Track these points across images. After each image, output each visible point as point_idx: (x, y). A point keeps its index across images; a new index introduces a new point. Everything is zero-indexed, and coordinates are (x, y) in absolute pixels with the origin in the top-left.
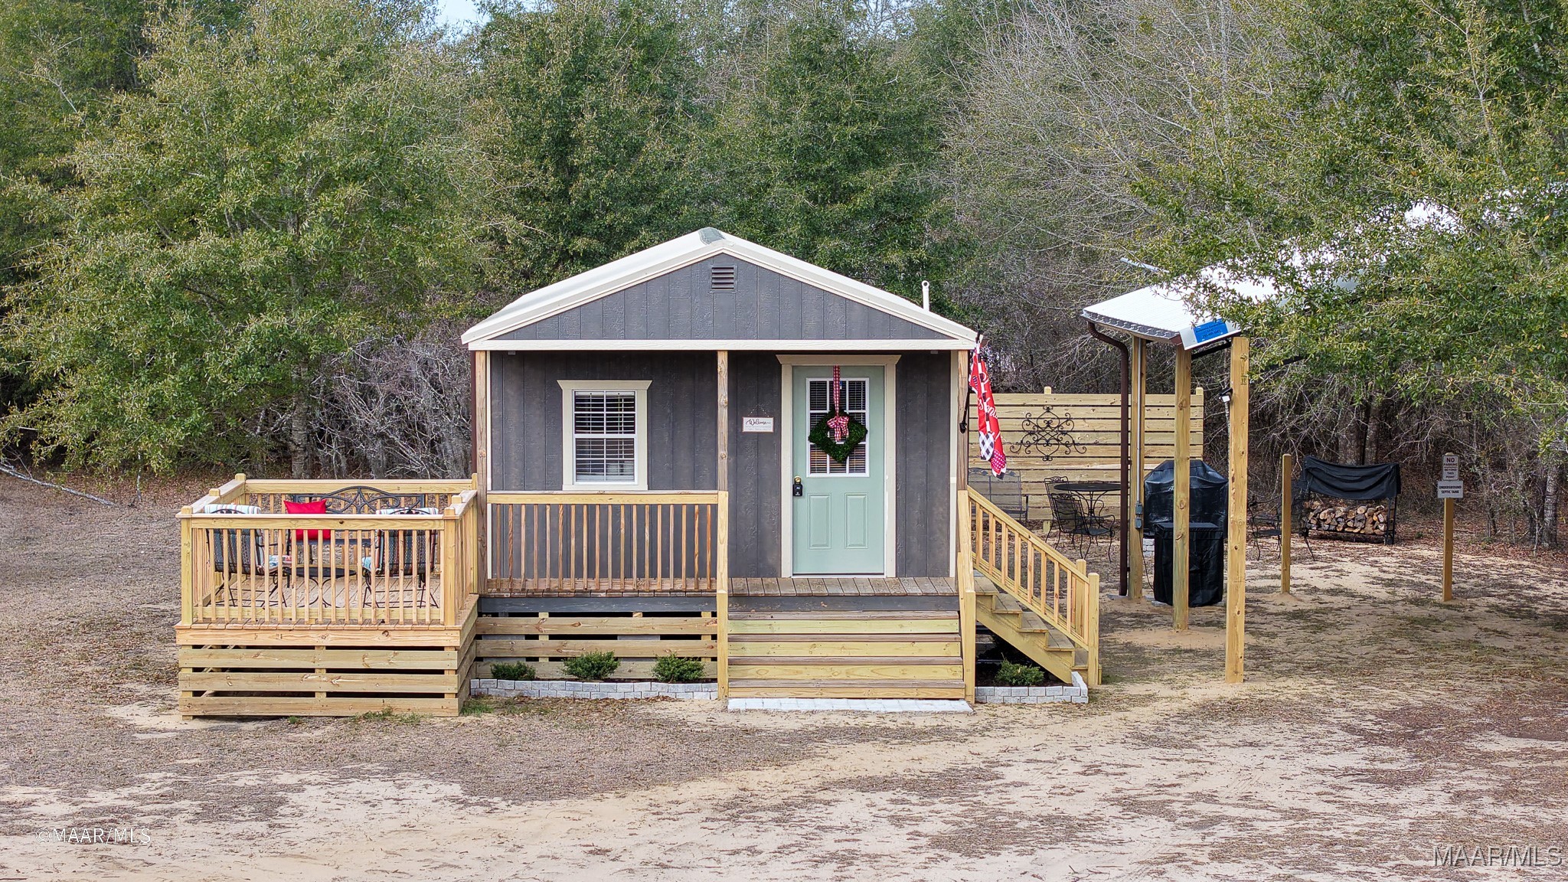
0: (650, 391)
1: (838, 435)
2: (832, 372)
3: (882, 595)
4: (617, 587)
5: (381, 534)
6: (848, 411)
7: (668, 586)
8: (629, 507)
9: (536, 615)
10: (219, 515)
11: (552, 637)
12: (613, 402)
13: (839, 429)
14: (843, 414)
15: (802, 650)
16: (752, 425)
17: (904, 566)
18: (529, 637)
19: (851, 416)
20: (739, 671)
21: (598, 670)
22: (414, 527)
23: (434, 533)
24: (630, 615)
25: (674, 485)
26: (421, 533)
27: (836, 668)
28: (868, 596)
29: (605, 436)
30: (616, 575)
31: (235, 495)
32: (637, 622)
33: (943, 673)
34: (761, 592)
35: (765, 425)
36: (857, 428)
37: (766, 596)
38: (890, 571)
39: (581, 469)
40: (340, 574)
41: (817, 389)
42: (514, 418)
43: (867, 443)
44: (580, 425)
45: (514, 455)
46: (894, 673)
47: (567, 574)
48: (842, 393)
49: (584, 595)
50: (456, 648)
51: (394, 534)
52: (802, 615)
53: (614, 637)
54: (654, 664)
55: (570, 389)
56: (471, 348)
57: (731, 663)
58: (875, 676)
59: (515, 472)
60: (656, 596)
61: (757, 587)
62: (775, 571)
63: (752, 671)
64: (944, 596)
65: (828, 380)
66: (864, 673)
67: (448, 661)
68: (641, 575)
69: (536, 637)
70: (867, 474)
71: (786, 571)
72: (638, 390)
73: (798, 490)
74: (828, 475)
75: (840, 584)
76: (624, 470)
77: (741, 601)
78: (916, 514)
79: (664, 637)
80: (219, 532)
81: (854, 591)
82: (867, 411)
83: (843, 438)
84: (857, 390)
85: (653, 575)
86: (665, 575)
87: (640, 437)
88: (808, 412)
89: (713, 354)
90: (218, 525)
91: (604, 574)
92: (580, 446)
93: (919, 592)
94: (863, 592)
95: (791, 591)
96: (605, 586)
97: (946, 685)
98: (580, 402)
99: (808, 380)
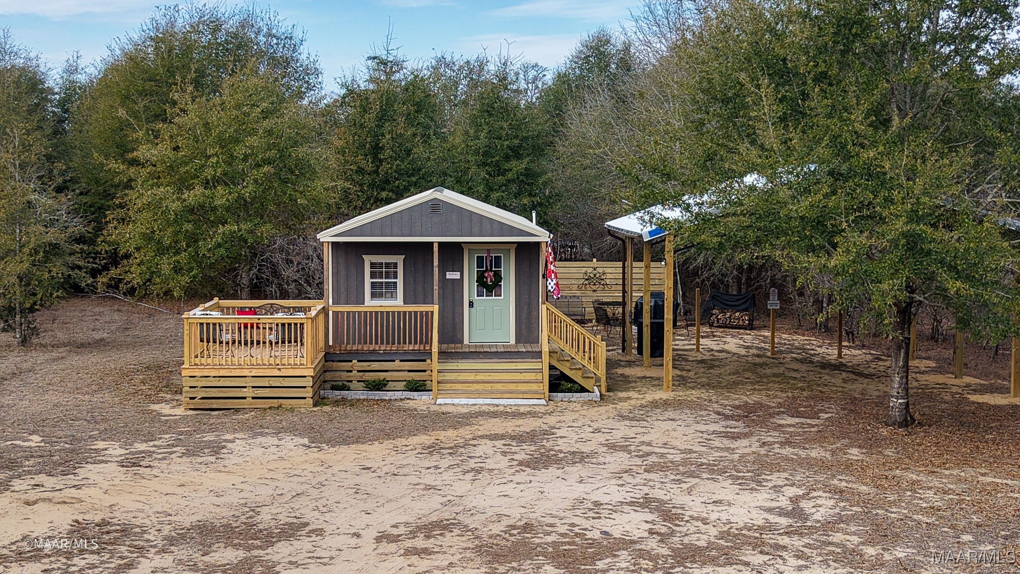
0: (404, 260)
1: (489, 280)
2: (486, 252)
3: (508, 352)
4: (388, 349)
5: (277, 325)
6: (493, 269)
7: (411, 348)
8: (393, 312)
9: (351, 361)
10: (202, 316)
11: (358, 371)
12: (388, 265)
13: (489, 279)
14: (491, 270)
15: (471, 377)
16: (450, 275)
17: (518, 340)
18: (348, 371)
19: (495, 271)
20: (442, 386)
21: (379, 386)
22: (293, 321)
23: (302, 324)
24: (394, 361)
25: (415, 303)
26: (296, 324)
27: (486, 385)
28: (501, 352)
29: (384, 280)
30: (388, 343)
31: (213, 307)
32: (397, 364)
33: (534, 387)
34: (453, 351)
35: (456, 275)
36: (498, 277)
37: (456, 352)
38: (513, 341)
39: (373, 296)
40: (258, 343)
41: (480, 260)
42: (343, 272)
43: (502, 283)
44: (373, 275)
45: (342, 289)
46: (512, 387)
47: (365, 343)
48: (491, 261)
49: (374, 352)
50: (312, 376)
51: (283, 325)
52: (472, 361)
53: (387, 371)
54: (405, 383)
55: (368, 259)
56: (321, 240)
57: (438, 382)
58: (504, 388)
59: (343, 296)
60: (406, 352)
61: (452, 348)
62: (462, 342)
63: (448, 386)
64: (536, 352)
65: (485, 255)
66: (499, 386)
67: (309, 382)
68: (399, 343)
69: (351, 371)
70: (502, 297)
71: (466, 342)
72: (399, 260)
73: (471, 304)
74: (485, 298)
75: (490, 347)
76: (393, 296)
77: (444, 355)
78: (524, 316)
79: (409, 371)
80: (202, 324)
81: (496, 350)
82: (502, 269)
83: (491, 281)
84: (498, 259)
85: (405, 343)
86: (410, 343)
87: (400, 281)
88: (476, 269)
89: (432, 243)
90: (202, 321)
91: (382, 343)
92: (373, 285)
93: (524, 350)
94: (499, 350)
95: (467, 350)
96: (383, 348)
97: (536, 392)
98: (373, 265)
99: (476, 255)
